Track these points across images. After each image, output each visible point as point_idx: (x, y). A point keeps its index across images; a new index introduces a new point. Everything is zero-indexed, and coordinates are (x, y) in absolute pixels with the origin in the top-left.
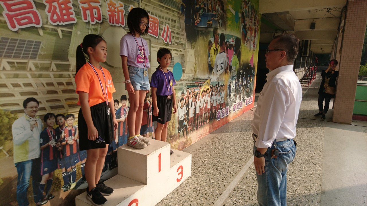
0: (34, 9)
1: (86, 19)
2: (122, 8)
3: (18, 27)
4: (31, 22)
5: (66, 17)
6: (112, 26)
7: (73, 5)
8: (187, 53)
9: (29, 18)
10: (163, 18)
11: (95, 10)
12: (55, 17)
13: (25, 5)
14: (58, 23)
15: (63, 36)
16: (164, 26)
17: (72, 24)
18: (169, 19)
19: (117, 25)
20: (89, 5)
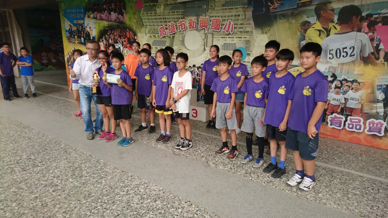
0: (165, 30)
1: (179, 30)
2: (196, 20)
3: (162, 37)
4: (164, 35)
5: (173, 31)
6: (190, 30)
7: (176, 25)
8: (255, 38)
9: (164, 33)
10: (225, 17)
11: (183, 25)
12: (170, 32)
13: (163, 30)
14: (171, 33)
15: (172, 38)
16: (226, 22)
17: (175, 33)
18: (232, 16)
19: (193, 29)
20: (181, 24)
